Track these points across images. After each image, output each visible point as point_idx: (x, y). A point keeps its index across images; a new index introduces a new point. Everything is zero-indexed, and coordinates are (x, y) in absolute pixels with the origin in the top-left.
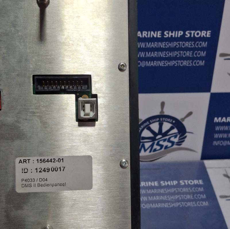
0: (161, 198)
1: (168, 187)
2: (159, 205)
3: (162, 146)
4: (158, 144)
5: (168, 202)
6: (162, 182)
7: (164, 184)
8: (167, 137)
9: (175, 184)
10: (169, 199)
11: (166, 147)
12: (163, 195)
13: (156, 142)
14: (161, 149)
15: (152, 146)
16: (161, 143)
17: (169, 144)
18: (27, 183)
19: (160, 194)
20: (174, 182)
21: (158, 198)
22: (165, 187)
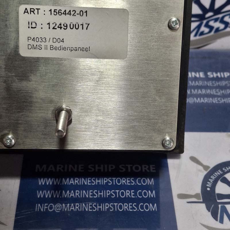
0: (208, 91)
1: (217, 79)
2: (206, 100)
3: (211, 28)
4: (207, 25)
5: (218, 96)
6: (209, 74)
7: (212, 76)
8: (220, 16)
9: (226, 76)
10: (219, 94)
11: (217, 30)
12: (211, 88)
13: (205, 22)
14: (210, 32)
15: (199, 27)
16: (211, 23)
17: (222, 26)
18: (35, 43)
19: (206, 87)
20: (225, 74)
21: (204, 91)
22: (213, 79)
